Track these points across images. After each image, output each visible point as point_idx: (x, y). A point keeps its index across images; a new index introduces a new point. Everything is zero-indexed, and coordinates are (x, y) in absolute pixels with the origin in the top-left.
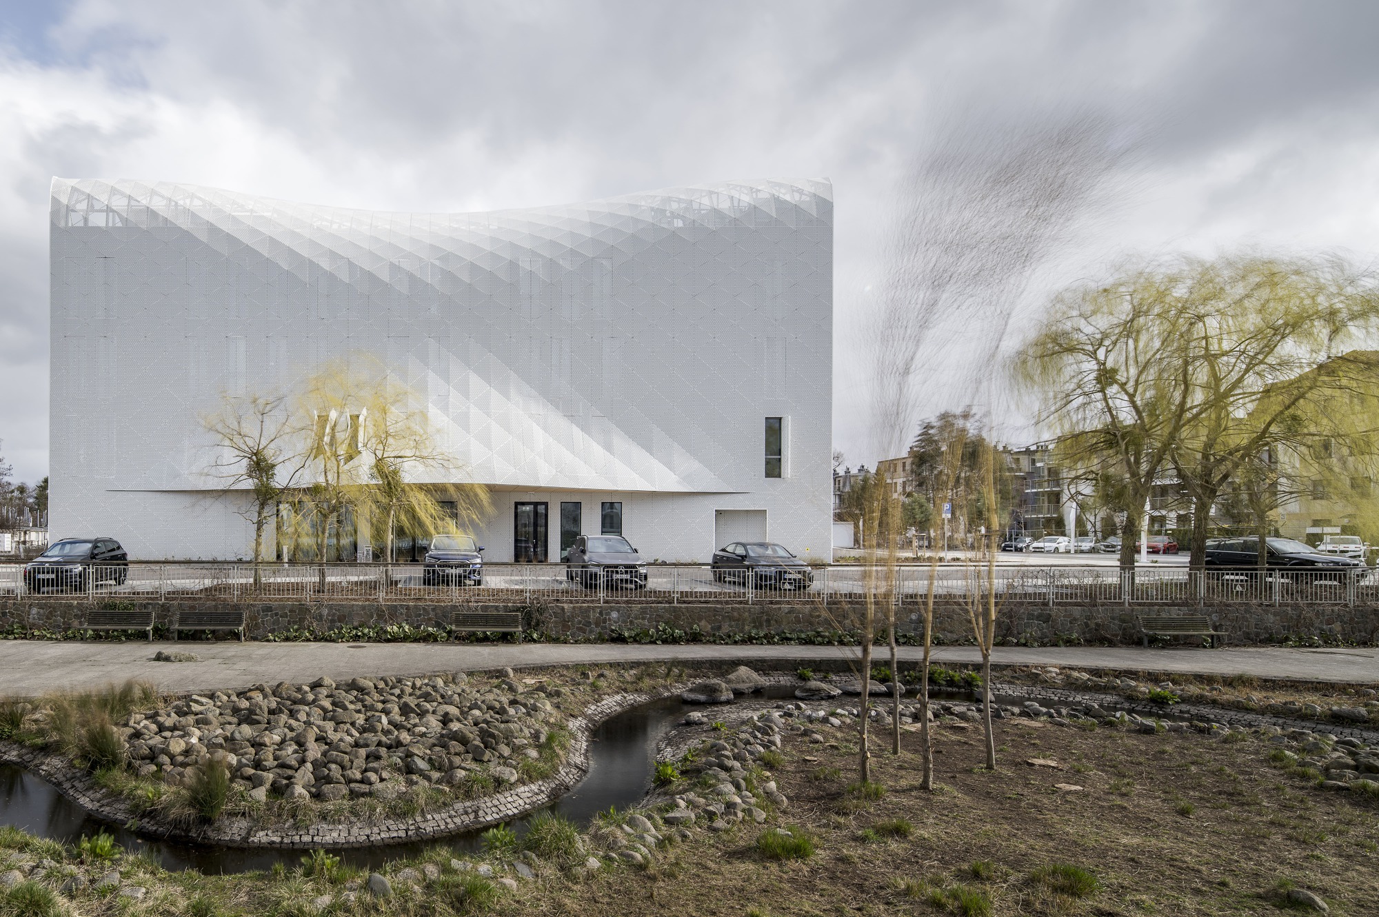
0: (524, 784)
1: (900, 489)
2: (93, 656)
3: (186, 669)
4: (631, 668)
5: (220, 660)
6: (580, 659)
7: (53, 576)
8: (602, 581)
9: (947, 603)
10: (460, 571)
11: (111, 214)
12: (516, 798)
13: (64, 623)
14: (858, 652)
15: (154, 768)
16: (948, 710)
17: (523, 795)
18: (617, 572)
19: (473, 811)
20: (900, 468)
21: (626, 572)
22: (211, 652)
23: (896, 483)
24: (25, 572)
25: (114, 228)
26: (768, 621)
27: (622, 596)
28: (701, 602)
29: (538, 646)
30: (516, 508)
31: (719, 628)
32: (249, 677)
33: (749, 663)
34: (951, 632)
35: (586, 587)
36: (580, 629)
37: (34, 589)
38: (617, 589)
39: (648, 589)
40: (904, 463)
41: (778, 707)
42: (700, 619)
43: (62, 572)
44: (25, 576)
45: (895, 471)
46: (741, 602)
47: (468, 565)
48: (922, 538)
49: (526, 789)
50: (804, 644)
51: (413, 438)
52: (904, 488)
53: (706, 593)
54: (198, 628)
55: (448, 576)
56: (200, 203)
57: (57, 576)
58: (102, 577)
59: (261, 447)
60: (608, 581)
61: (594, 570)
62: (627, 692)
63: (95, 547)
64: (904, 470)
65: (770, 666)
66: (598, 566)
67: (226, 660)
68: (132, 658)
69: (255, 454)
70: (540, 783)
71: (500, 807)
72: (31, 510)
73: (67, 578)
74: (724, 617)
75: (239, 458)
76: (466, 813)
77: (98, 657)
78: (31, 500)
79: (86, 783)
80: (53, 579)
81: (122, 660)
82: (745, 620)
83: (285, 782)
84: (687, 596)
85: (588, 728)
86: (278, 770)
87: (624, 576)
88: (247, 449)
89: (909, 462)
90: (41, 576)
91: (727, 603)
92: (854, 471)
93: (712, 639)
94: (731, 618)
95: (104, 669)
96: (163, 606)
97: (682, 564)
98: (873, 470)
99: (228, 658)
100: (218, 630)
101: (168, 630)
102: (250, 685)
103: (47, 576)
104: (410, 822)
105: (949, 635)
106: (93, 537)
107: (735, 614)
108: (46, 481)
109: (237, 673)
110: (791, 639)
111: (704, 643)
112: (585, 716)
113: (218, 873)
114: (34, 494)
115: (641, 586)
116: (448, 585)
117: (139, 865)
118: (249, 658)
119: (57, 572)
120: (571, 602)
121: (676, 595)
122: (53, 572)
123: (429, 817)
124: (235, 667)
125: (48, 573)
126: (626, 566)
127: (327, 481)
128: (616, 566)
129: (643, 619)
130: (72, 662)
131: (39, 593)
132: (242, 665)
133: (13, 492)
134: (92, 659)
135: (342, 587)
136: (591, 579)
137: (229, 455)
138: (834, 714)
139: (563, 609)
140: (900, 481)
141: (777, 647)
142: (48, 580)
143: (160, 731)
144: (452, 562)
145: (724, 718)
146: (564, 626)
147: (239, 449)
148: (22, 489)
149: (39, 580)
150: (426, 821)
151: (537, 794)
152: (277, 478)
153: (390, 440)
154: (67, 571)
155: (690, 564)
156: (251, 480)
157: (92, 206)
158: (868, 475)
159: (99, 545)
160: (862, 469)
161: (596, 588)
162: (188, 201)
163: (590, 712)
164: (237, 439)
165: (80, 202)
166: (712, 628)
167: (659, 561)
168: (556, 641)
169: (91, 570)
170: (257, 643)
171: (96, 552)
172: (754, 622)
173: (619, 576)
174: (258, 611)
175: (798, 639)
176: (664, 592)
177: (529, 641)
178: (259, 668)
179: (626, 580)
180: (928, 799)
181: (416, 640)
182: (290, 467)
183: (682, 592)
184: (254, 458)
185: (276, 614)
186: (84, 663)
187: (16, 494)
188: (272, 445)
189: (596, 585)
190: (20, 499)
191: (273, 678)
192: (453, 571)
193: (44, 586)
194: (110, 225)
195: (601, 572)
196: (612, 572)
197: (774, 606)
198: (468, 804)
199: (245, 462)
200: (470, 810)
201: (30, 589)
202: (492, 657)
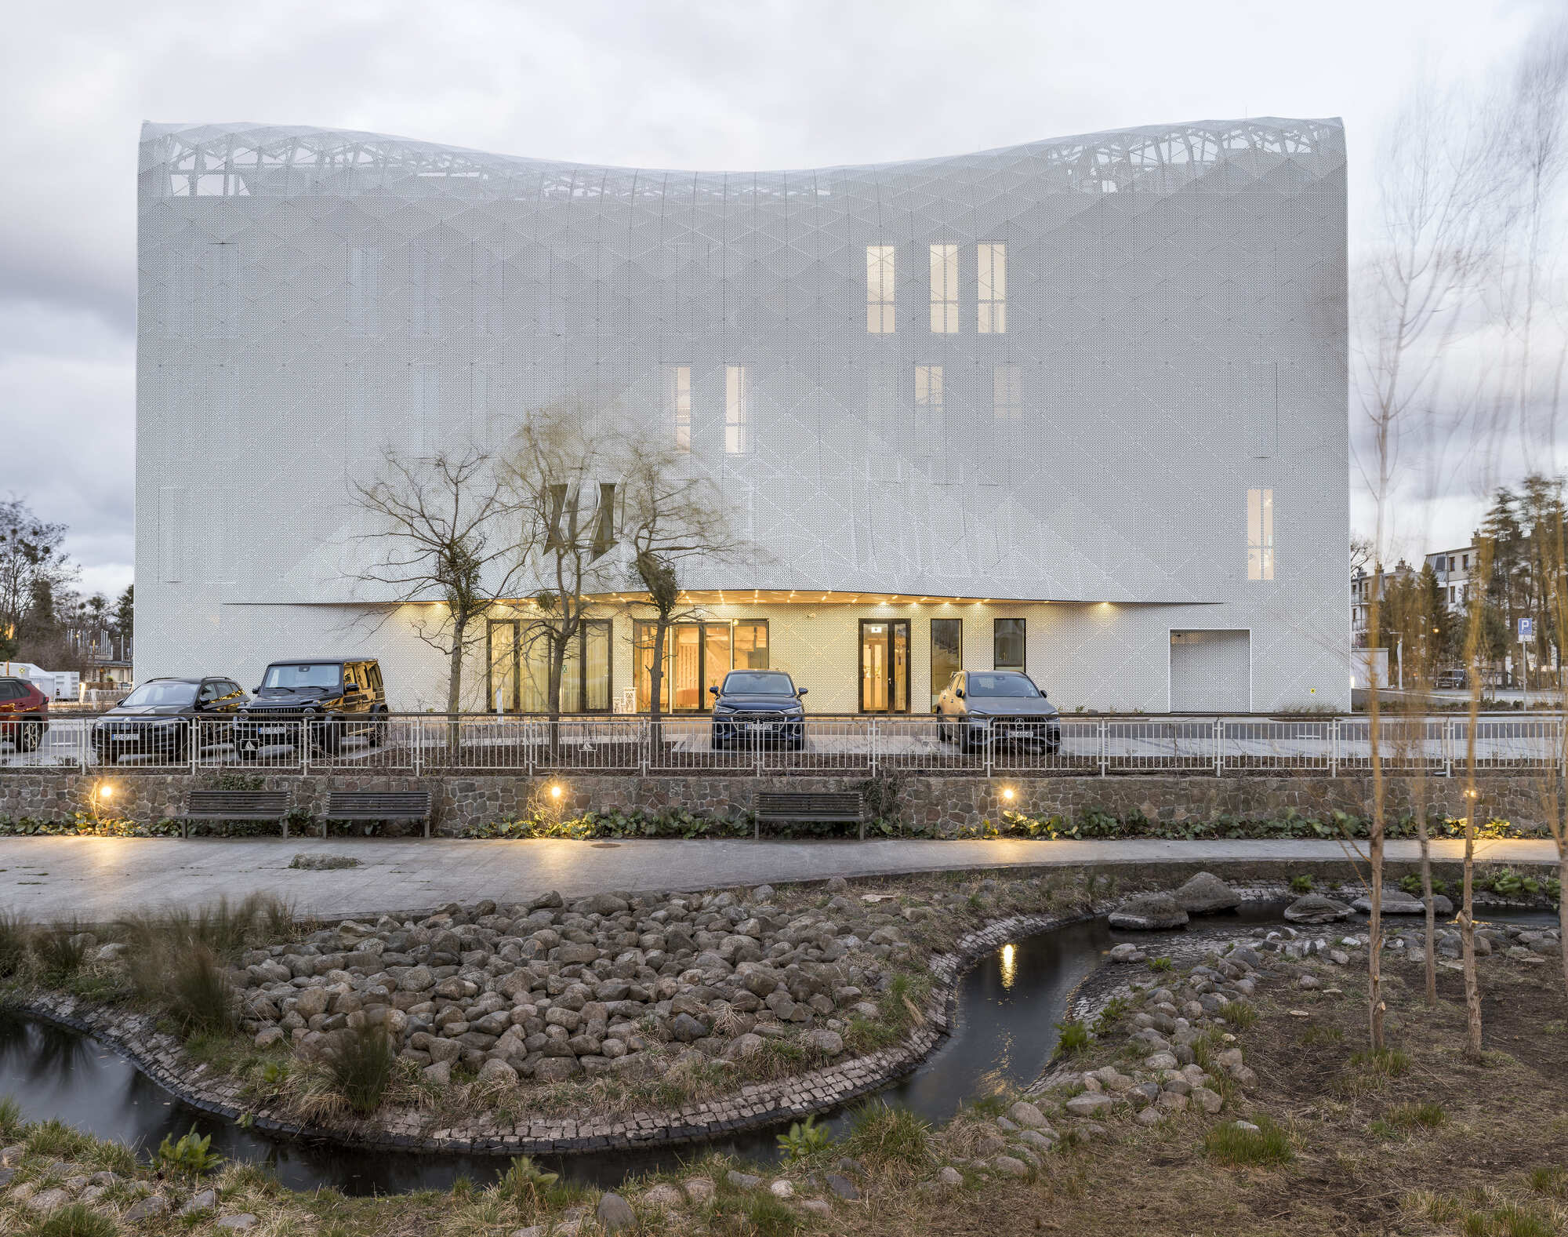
0: (854, 1056)
1: (1459, 598)
2: (196, 860)
3: (342, 880)
4: (1032, 876)
5: (392, 867)
6: (953, 863)
7: (137, 737)
8: (988, 742)
9: (1520, 773)
10: (767, 726)
11: (232, 178)
12: (840, 1077)
13: (153, 810)
14: (1364, 849)
15: (278, 1031)
16: (1514, 937)
17: (851, 1074)
18: (1013, 727)
19: (773, 1099)
20: (1459, 563)
21: (1027, 728)
22: (379, 854)
23: (1453, 588)
24: (94, 730)
25: (237, 198)
26: (1246, 802)
27: (1020, 765)
28: (1142, 773)
29: (890, 843)
30: (861, 629)
31: (1172, 813)
32: (433, 894)
33: (1214, 867)
34: (1526, 817)
35: (965, 752)
36: (956, 817)
37: (107, 756)
38: (1012, 753)
39: (1061, 753)
40: (1465, 558)
41: (1256, 936)
42: (1142, 800)
43: (150, 731)
44: (93, 735)
45: (1452, 569)
46: (1204, 773)
47: (781, 719)
48: (1492, 672)
49: (857, 1063)
50: (1301, 838)
51: (696, 518)
52: (1465, 595)
53: (1150, 759)
54: (358, 817)
55: (748, 735)
56: (369, 159)
57: (142, 737)
58: (211, 737)
59: (457, 534)
60: (998, 741)
61: (977, 724)
62: (1024, 914)
63: (203, 691)
64: (1465, 568)
65: (1247, 871)
66: (985, 717)
67: (401, 868)
68: (256, 864)
69: (448, 546)
70: (879, 1055)
71: (814, 1092)
72: (112, 634)
73: (157, 741)
74: (1179, 797)
75: (424, 553)
76: (762, 1102)
77: (203, 863)
78: (112, 620)
79: (176, 1056)
80: (135, 742)
81: (239, 867)
82: (1210, 800)
83: (478, 1053)
84: (1121, 764)
85: (959, 970)
86: (469, 1036)
87: (1024, 734)
88: (436, 539)
89: (1472, 555)
90: (117, 737)
91: (1183, 774)
92: (1389, 569)
93: (1159, 831)
94: (1190, 799)
95: (212, 880)
96: (304, 782)
97: (1119, 715)
98: (1418, 568)
99: (405, 864)
100: (391, 822)
101: (312, 819)
102: (436, 906)
103: (125, 737)
104: (673, 1116)
105: (1523, 821)
106: (200, 677)
107: (1196, 791)
108: (131, 591)
109: (417, 886)
110: (1281, 830)
111: (1147, 838)
112: (956, 951)
113: (370, 1194)
114: (116, 610)
115: (1050, 750)
116: (749, 749)
117: (247, 1179)
118: (437, 863)
119: (143, 730)
120: (941, 774)
121: (1103, 763)
122: (135, 731)
123: (703, 1107)
124: (416, 877)
125: (128, 732)
126: (1027, 718)
127: (561, 588)
128: (1012, 719)
129: (1054, 800)
130: (164, 870)
131: (114, 761)
132: (426, 874)
133: (82, 606)
134: (194, 865)
135: (584, 753)
136: (972, 738)
137: (407, 548)
138: (1339, 945)
139: (928, 786)
140: (1459, 585)
141: (1260, 842)
142: (128, 742)
143: (293, 977)
144: (757, 713)
145: (1172, 953)
146: (929, 812)
147: (424, 539)
148: (98, 603)
149: (115, 742)
150: (698, 1113)
151: (874, 1072)
152: (481, 583)
153: (660, 523)
154: (157, 729)
155: (1130, 715)
156: (441, 586)
157: (204, 165)
158: (1412, 576)
159: (208, 688)
160: (1402, 566)
161: (980, 752)
162: (350, 156)
163: (964, 945)
164: (419, 523)
165: (185, 158)
166: (1160, 814)
167: (1085, 710)
168: (919, 834)
169: (194, 728)
170: (451, 841)
171: (202, 699)
172: (1225, 804)
173: (1016, 734)
174: (453, 790)
175: (1293, 829)
176: (1087, 758)
177: (877, 835)
178: (452, 880)
179: (1027, 740)
180: (1475, 1074)
181: (699, 835)
182: (503, 566)
183: (1113, 759)
184: (447, 552)
185: (482, 796)
186: (181, 872)
187: (89, 610)
188: (473, 532)
189: (980, 747)
190: (96, 617)
191: (473, 895)
192: (757, 727)
193: (121, 753)
194: (231, 192)
195: (985, 726)
196: (1005, 727)
197: (1257, 779)
198: (764, 1087)
199: (432, 560)
200: (767, 1097)
201: (100, 757)
202: (816, 861)
